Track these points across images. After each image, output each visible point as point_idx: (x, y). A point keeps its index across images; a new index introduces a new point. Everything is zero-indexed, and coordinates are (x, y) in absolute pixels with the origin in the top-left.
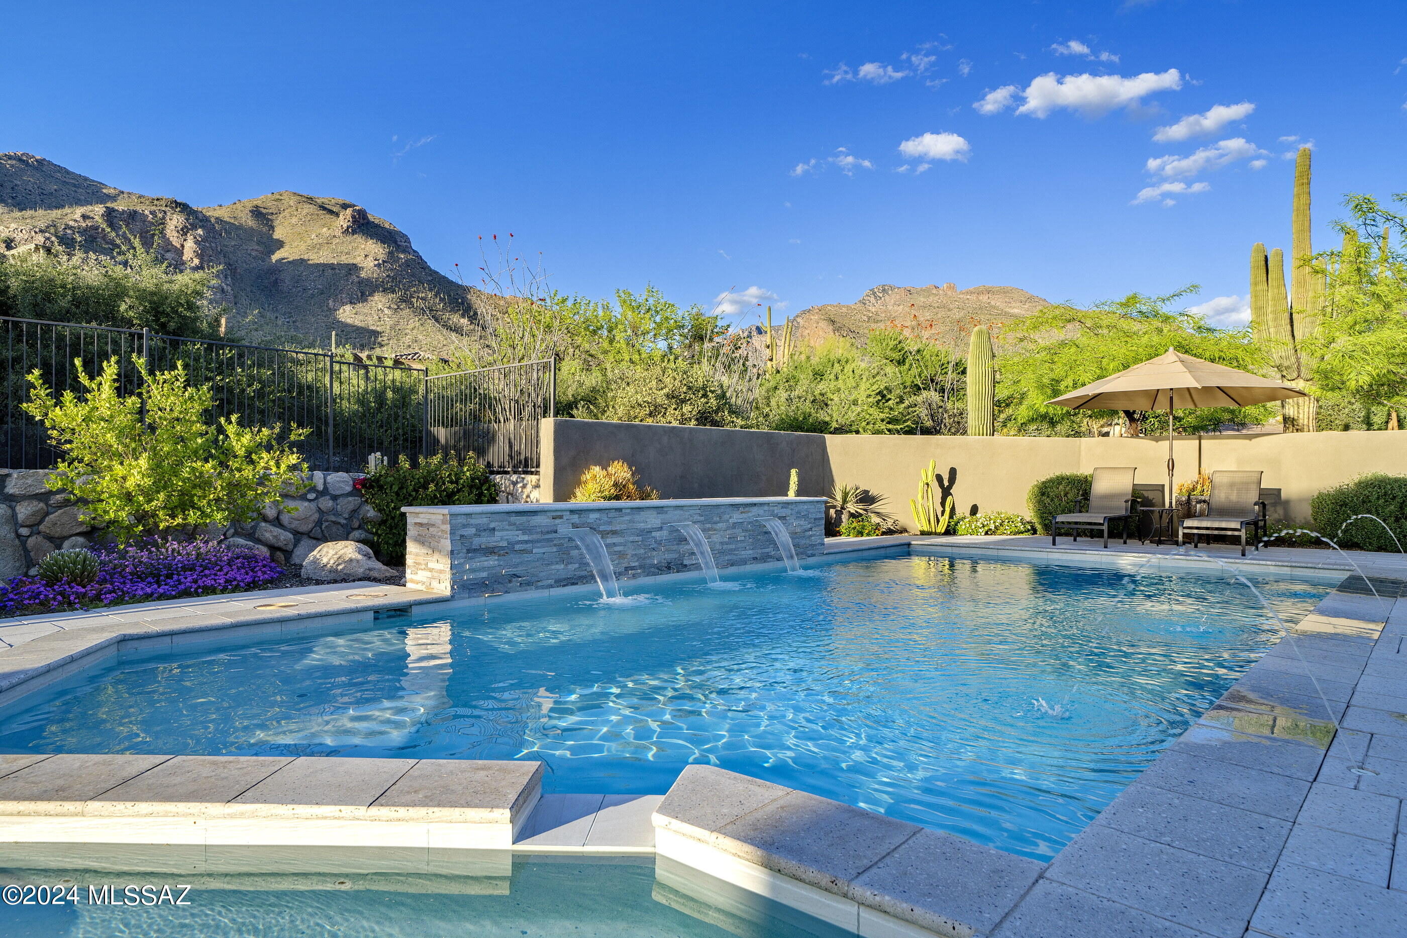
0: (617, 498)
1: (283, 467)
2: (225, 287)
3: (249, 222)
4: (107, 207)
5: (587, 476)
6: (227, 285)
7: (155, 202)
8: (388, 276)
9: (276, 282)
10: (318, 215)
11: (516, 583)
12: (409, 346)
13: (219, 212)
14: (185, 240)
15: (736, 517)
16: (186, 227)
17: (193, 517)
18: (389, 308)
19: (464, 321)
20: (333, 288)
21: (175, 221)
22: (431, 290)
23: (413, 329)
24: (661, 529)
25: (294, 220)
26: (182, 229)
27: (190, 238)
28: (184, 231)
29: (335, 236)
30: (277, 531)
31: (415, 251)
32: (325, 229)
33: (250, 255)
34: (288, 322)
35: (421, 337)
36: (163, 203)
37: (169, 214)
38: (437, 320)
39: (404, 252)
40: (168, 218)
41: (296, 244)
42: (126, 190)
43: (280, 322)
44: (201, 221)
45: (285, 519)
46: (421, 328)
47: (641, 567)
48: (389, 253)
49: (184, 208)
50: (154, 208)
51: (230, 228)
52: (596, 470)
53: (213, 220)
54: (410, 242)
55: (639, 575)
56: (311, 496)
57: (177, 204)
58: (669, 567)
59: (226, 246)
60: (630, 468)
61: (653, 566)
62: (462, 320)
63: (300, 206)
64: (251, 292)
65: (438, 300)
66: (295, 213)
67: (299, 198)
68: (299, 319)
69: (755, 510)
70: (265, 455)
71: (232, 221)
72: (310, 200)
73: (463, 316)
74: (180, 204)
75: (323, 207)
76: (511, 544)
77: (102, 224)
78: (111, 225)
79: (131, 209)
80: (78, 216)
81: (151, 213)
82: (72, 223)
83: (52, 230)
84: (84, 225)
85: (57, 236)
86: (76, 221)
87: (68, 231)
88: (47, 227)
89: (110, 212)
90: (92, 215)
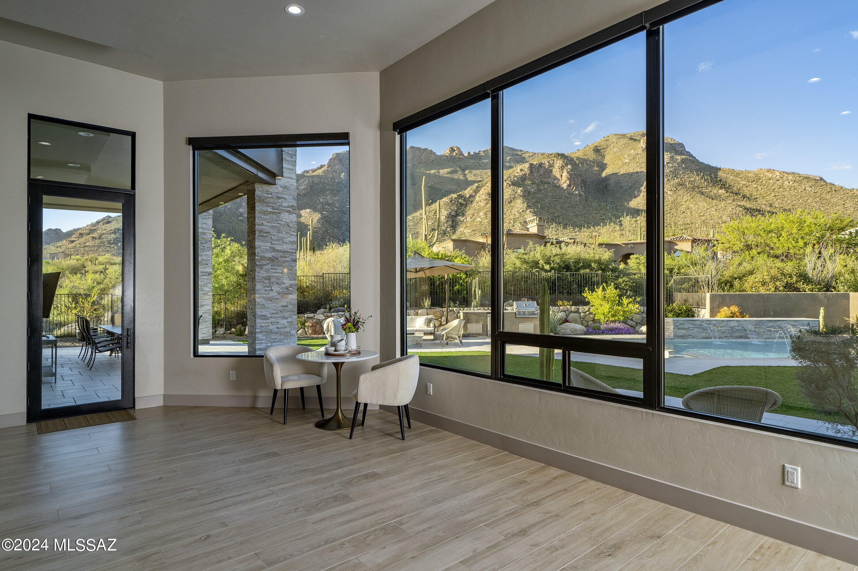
0: (732, 317)
1: (635, 307)
2: (581, 193)
3: (592, 156)
4: (530, 164)
5: (722, 310)
6: (582, 191)
7: (550, 156)
8: (670, 171)
9: (606, 186)
10: (628, 143)
11: (691, 337)
12: (684, 212)
13: (578, 154)
14: (563, 172)
15: (770, 324)
16: (563, 166)
17: (616, 318)
18: (671, 190)
19: (722, 191)
20: (637, 184)
21: (559, 163)
22: (698, 175)
23: (686, 201)
24: (738, 326)
25: (615, 149)
26: (561, 167)
27: (565, 171)
28: (562, 168)
29: (638, 154)
30: (632, 322)
31: (687, 152)
32: (632, 151)
33: (593, 173)
34: (613, 207)
35: (691, 206)
36: (553, 156)
37: (555, 161)
38: (702, 194)
39: (680, 154)
40: (555, 163)
41: (617, 162)
42: (536, 152)
43: (608, 208)
44: (570, 161)
45: (634, 319)
46: (692, 200)
47: (730, 336)
48: (671, 157)
49: (562, 156)
50: (549, 159)
51: (584, 161)
52: (726, 308)
53: (575, 159)
54: (684, 147)
55: (730, 338)
56: (640, 313)
57: (559, 155)
58: (741, 337)
59: (581, 171)
60: (738, 307)
61: (736, 336)
62: (720, 191)
63: (618, 141)
64: (594, 193)
65: (703, 181)
66: (616, 145)
67: (618, 136)
68: (618, 204)
69: (780, 322)
70: (631, 305)
71: (584, 157)
72: (624, 136)
73: (721, 188)
74: (560, 155)
75: (631, 139)
76: (689, 328)
77: (528, 172)
78: (531, 172)
79: (539, 162)
80: (518, 171)
81: (548, 162)
82: (516, 174)
83: (509, 179)
84: (521, 174)
85: (511, 182)
86: (518, 173)
87: (515, 178)
88: (507, 178)
89: (531, 165)
90: (524, 169)
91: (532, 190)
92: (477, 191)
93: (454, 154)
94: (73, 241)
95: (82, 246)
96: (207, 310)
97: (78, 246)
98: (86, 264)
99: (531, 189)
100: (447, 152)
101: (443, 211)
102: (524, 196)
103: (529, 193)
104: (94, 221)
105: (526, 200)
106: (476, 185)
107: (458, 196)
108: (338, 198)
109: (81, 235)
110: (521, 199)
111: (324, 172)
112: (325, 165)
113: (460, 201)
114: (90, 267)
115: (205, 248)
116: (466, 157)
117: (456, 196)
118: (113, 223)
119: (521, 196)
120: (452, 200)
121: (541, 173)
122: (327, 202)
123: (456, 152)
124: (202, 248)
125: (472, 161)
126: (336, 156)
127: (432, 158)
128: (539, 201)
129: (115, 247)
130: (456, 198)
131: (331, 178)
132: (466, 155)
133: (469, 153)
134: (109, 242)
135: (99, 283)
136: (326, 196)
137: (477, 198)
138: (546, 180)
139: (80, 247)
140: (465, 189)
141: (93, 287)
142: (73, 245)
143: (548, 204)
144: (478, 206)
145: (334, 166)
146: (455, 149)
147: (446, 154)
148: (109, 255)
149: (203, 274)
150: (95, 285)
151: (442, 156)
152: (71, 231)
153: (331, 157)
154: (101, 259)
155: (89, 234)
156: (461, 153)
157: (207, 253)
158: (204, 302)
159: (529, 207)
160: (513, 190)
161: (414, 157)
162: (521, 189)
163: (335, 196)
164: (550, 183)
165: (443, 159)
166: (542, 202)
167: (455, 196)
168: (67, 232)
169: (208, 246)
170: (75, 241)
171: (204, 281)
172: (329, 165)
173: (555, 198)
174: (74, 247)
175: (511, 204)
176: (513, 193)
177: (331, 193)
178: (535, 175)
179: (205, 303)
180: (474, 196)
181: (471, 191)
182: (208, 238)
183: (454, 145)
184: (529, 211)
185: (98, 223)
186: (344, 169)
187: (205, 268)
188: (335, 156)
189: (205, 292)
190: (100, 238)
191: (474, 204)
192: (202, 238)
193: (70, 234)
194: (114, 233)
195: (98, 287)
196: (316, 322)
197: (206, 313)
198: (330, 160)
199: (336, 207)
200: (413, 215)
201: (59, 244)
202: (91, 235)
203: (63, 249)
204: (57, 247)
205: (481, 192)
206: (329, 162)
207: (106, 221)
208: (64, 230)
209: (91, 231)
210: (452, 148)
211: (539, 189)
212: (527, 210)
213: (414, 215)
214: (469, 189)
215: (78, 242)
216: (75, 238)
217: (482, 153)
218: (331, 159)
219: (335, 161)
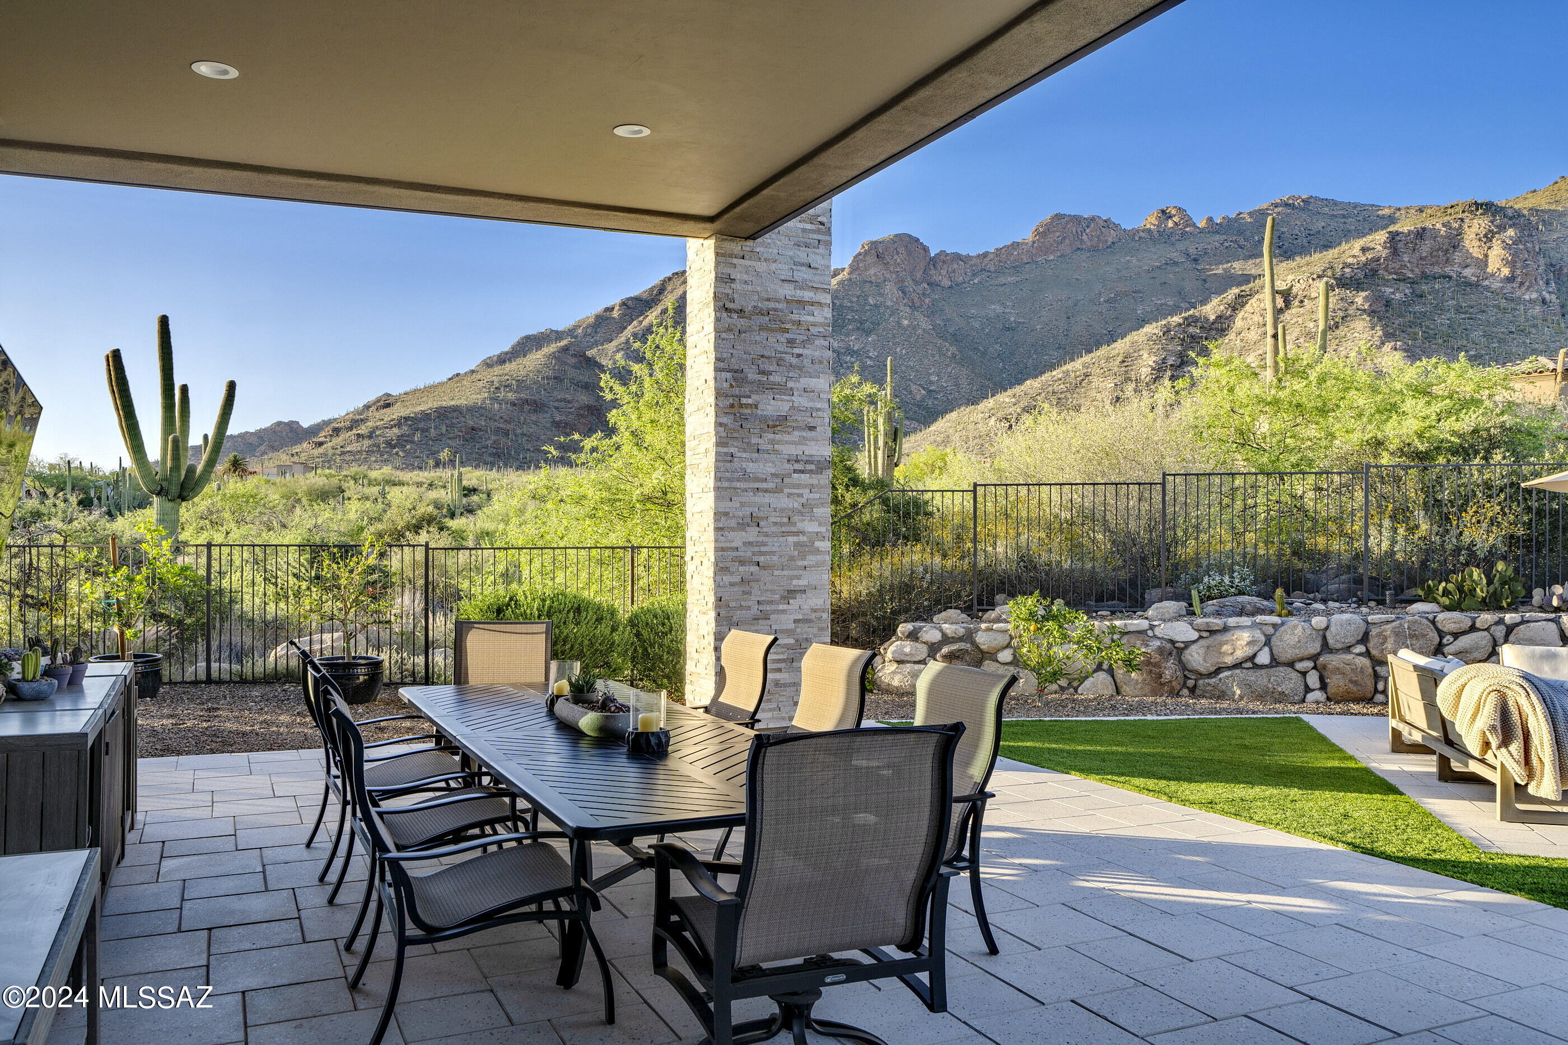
2: (1547, 296)
4: (1390, 233)
6: (1550, 293)
7: (1449, 211)
13: (1533, 201)
14: (1490, 248)
16: (1491, 231)
21: (1477, 226)
26: (1486, 236)
27: (1497, 243)
36: (1460, 209)
37: (1467, 221)
40: (1466, 226)
42: (1401, 206)
44: (1511, 219)
49: (1488, 208)
50: (1448, 218)
53: (1526, 213)
57: (1478, 206)
71: (1553, 207)
74: (1482, 205)
77: (1385, 253)
78: (1395, 252)
79: (1419, 226)
80: (1356, 251)
81: (1444, 225)
82: (1350, 260)
83: (1329, 273)
84: (1364, 259)
85: (1335, 279)
86: (1354, 256)
87: (1347, 270)
88: (1324, 271)
89: (1393, 236)
90: (1372, 245)
91: (1398, 296)
92: (1239, 303)
93: (1170, 224)
94: (321, 444)
95: (338, 452)
96: (814, 611)
97: (330, 452)
98: (345, 485)
99: (1393, 293)
100: (1151, 221)
101: (1145, 356)
102: (1372, 313)
103: (1388, 303)
104: (361, 405)
105: (1380, 319)
106: (1236, 291)
107: (1186, 319)
108: (875, 337)
109: (337, 431)
110: (1363, 319)
111: (841, 283)
112: (843, 270)
113: (1191, 330)
114: (351, 489)
115: (807, 362)
116: (1202, 231)
117: (1181, 321)
118: (396, 407)
119: (1364, 310)
120: (1169, 331)
121: (1424, 254)
122: (848, 349)
123: (1176, 219)
124: (794, 361)
125: (1217, 237)
126: (870, 249)
127: (1111, 236)
128: (1419, 321)
129: (400, 453)
130: (1180, 325)
131: (858, 297)
132: (1202, 224)
133: (1210, 219)
134: (389, 444)
135: (372, 520)
136: (848, 335)
137: (1239, 323)
138: (1437, 269)
139: (334, 454)
140: (1204, 302)
141: (362, 529)
142: (321, 450)
143: (1444, 329)
144: (1242, 340)
145: (866, 269)
146: (1173, 212)
147: (1148, 226)
148: (389, 468)
149: (798, 466)
150: (365, 523)
151: (1138, 231)
152: (318, 425)
153: (858, 249)
154: (374, 474)
155: (351, 428)
156: (1189, 222)
157: (812, 383)
158: (799, 577)
159: (1388, 336)
160: (1342, 299)
161: (1064, 238)
162: (1364, 294)
163: (868, 333)
164: (1450, 278)
165: (1140, 238)
166: (1428, 323)
167: (1176, 319)
168: (311, 428)
169: (817, 353)
170: (325, 442)
171: (801, 495)
172: (854, 268)
173: (1465, 313)
174: (322, 455)
175: (1337, 332)
176: (1341, 304)
177: (858, 329)
178: (1406, 259)
179: (803, 582)
180: (1231, 318)
181: (1222, 308)
182: (814, 325)
183: (1169, 204)
184: (1388, 347)
185: (367, 407)
186: (888, 276)
187: (803, 441)
188: (866, 248)
189: (802, 538)
190: (370, 437)
191: (1232, 335)
192: (794, 323)
193: (314, 430)
194: (399, 425)
195: (372, 529)
196: (1160, 650)
197: (809, 621)
198: (855, 257)
199: (870, 358)
200: (1065, 368)
201: (297, 449)
202: (355, 431)
203: (303, 459)
204: (292, 455)
205: (1248, 307)
206: (853, 261)
207: (382, 403)
208: (305, 425)
209: (355, 423)
210: (1163, 212)
211: (1418, 292)
212: (1383, 343)
213: (1069, 367)
214: (1215, 301)
215: (330, 444)
216: (325, 437)
217: (1247, 216)
218: (860, 254)
219: (868, 258)
